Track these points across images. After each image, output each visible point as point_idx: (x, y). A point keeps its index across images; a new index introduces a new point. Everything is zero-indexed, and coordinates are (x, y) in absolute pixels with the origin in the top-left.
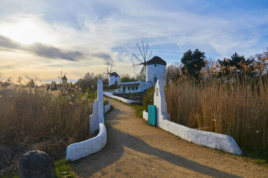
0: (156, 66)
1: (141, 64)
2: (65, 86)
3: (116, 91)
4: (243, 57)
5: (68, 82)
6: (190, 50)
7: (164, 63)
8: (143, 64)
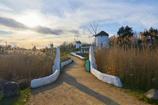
0: (102, 37)
1: (93, 36)
2: (52, 49)
3: (79, 52)
4: (157, 29)
5: (54, 47)
6: (123, 27)
7: (107, 35)
8: (95, 36)
